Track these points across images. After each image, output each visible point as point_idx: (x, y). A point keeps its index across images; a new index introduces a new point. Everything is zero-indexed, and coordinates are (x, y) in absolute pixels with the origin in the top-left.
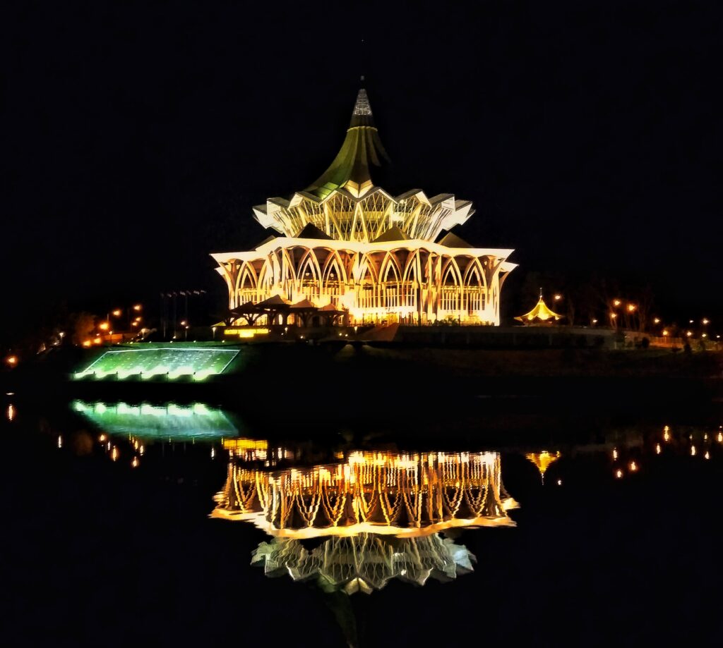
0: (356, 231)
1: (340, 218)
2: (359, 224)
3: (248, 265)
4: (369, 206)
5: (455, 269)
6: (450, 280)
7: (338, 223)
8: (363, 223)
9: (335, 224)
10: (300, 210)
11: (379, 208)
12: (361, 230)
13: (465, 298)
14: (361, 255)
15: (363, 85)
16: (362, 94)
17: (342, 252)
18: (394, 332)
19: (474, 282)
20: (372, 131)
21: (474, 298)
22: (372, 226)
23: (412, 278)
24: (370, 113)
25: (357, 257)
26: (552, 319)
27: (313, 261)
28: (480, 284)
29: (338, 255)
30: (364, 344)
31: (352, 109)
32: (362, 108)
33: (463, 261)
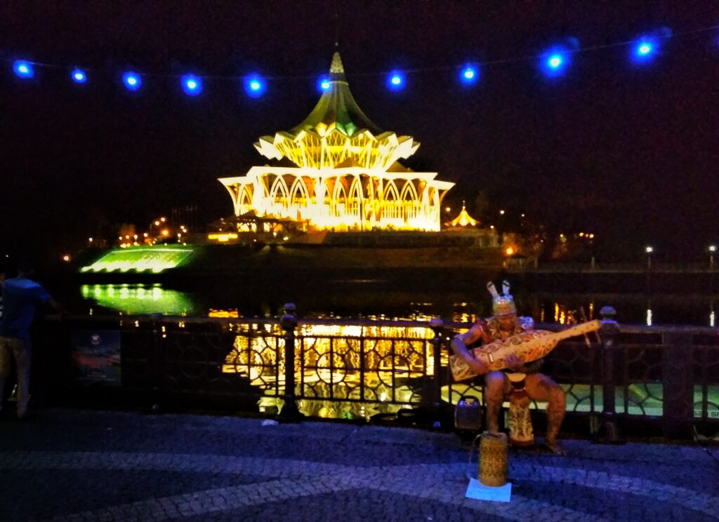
0: (325, 160)
1: (312, 151)
2: (326, 155)
3: (246, 188)
4: (331, 142)
5: (393, 188)
6: (391, 197)
7: (311, 155)
8: (329, 155)
9: (309, 156)
10: (284, 145)
11: (339, 144)
12: (328, 160)
13: (402, 209)
14: (320, 179)
15: (337, 49)
16: (337, 57)
17: (306, 178)
18: (324, 236)
19: (409, 198)
20: (343, 85)
21: (409, 211)
22: (336, 157)
23: (356, 195)
25: (318, 180)
26: (469, 225)
27: (282, 184)
28: (413, 199)
29: (302, 180)
30: (279, 245)
31: (330, 68)
32: (337, 67)
33: (400, 183)
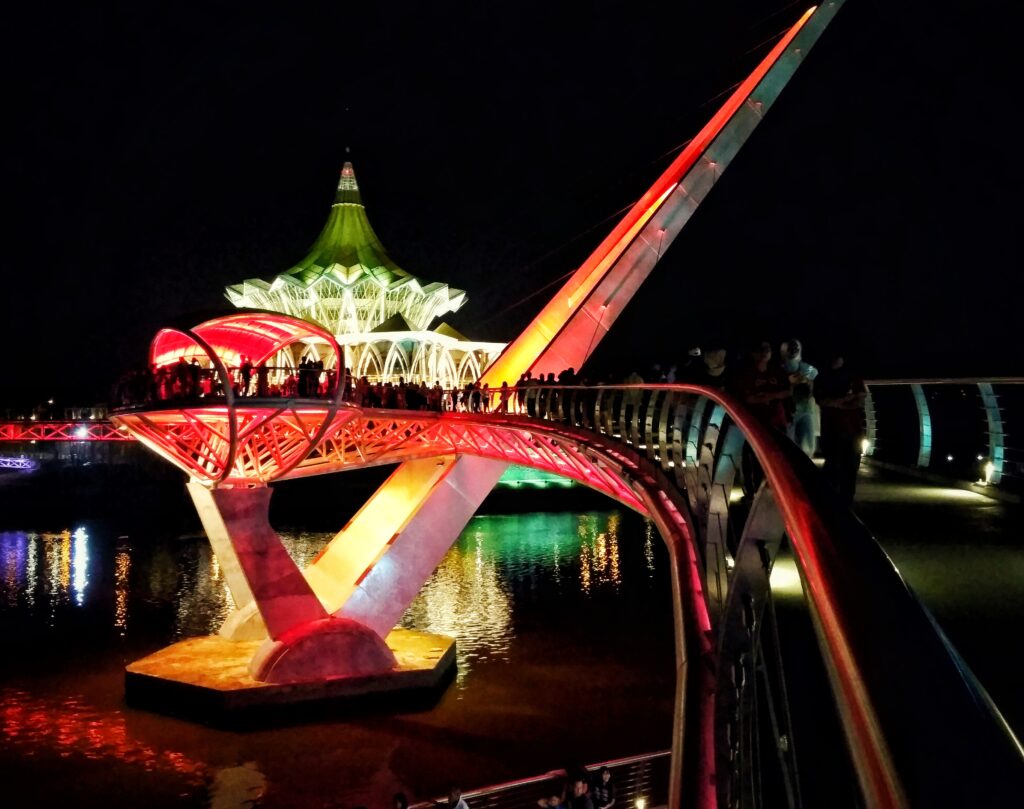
1: (328, 305)
4: (358, 294)
7: (325, 309)
9: (322, 311)
10: (282, 294)
11: (370, 296)
15: (348, 158)
16: (348, 167)
20: (359, 209)
22: (362, 314)
24: (356, 188)
31: (337, 184)
32: (348, 182)
33: (458, 355)
